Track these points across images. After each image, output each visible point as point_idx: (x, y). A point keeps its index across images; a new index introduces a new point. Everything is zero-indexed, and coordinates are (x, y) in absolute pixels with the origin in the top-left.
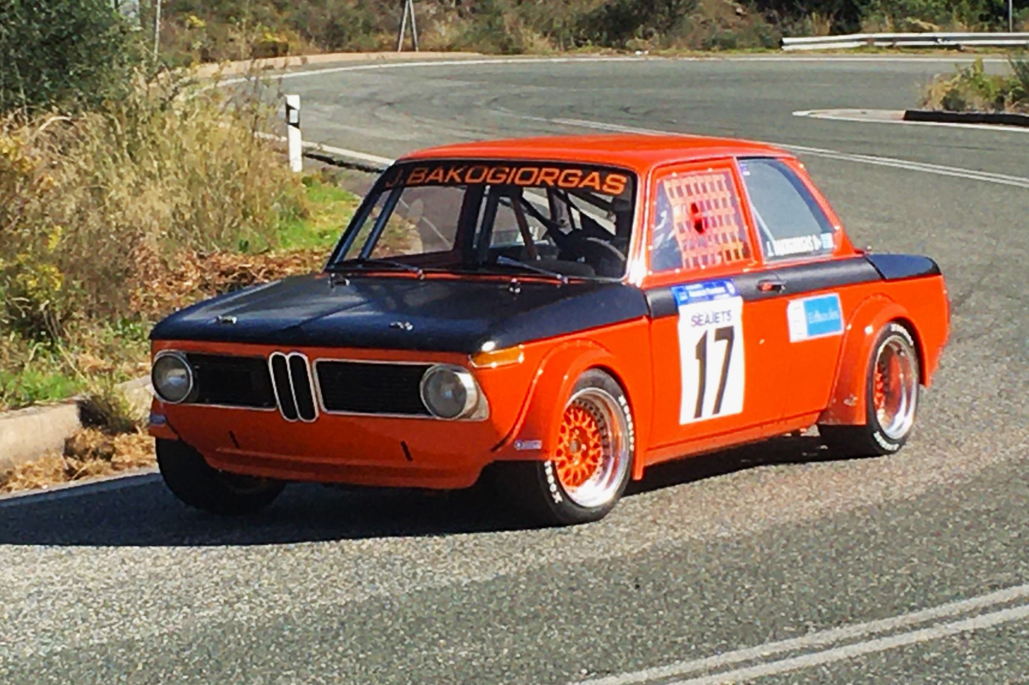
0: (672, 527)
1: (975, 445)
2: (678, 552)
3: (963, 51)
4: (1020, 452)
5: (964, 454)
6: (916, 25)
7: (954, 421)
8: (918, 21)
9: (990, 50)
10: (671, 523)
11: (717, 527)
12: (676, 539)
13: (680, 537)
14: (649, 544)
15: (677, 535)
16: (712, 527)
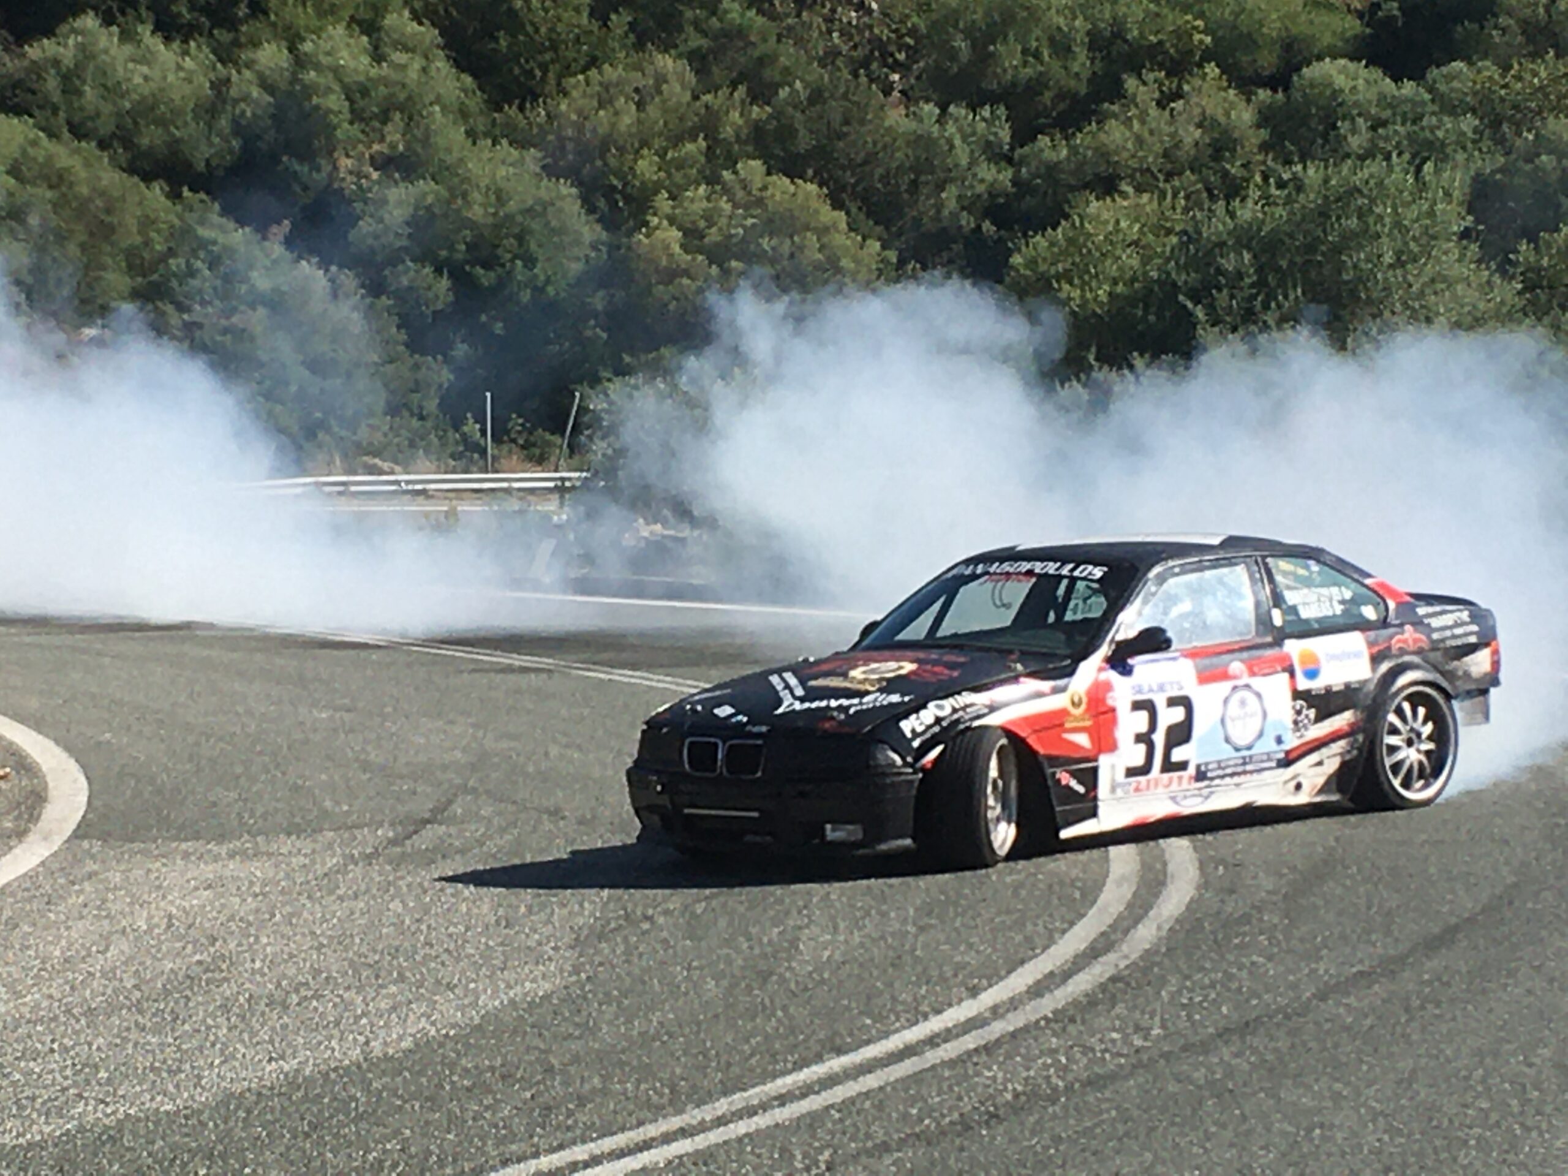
0: (102, 1101)
1: (472, 985)
2: (112, 1133)
3: (432, 497)
4: (526, 994)
5: (459, 999)
6: (375, 465)
7: (445, 957)
8: (377, 461)
9: (465, 495)
10: (101, 1096)
11: (159, 1098)
12: (107, 1116)
13: (114, 1113)
14: (75, 1122)
15: (109, 1111)
16: (152, 1099)
